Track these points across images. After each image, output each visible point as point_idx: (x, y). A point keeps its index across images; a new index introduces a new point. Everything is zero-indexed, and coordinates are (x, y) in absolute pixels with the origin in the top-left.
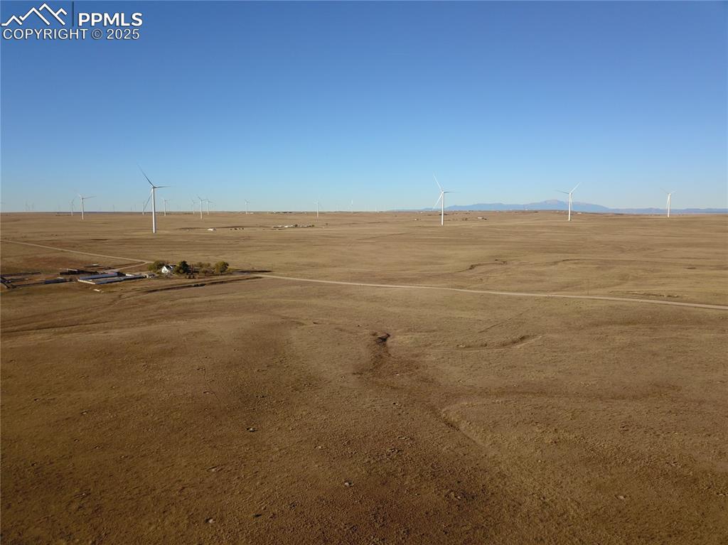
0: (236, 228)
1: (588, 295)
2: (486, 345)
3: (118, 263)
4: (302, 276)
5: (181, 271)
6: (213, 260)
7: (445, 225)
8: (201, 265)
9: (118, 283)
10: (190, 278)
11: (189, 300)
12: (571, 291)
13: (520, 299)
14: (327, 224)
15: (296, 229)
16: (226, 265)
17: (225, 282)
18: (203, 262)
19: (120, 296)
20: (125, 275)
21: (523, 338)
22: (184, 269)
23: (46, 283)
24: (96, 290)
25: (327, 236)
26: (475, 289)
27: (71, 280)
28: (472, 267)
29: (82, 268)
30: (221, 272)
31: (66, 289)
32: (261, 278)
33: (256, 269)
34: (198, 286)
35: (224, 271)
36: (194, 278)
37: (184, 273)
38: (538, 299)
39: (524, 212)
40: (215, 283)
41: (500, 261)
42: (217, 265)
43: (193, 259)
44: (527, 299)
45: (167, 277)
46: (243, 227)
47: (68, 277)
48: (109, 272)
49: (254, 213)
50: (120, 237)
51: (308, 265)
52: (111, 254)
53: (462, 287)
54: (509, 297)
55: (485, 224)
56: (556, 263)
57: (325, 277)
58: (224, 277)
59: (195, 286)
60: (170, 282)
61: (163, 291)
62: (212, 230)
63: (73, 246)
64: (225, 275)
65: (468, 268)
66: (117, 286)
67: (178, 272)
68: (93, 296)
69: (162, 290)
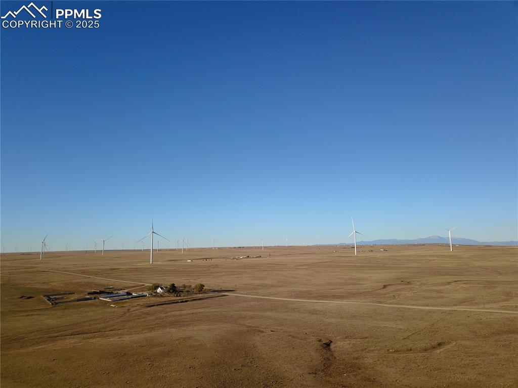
0: (206, 259)
1: (484, 308)
2: (411, 350)
3: (127, 285)
4: (257, 294)
5: (171, 291)
6: (194, 282)
7: (358, 255)
8: (185, 287)
9: (127, 300)
10: (177, 296)
11: (178, 313)
12: (468, 305)
13: (429, 311)
14: (270, 255)
15: (248, 259)
16: (202, 286)
17: (202, 299)
18: (186, 285)
19: (129, 310)
20: (132, 294)
21: (440, 344)
22: (173, 289)
23: (78, 300)
24: (112, 305)
25: (271, 264)
26: (390, 304)
27: (95, 298)
28: (385, 287)
29: (102, 289)
30: (199, 291)
31: (91, 305)
32: (225, 295)
33: (223, 289)
34: (183, 302)
35: (201, 290)
36: (180, 296)
37: (173, 292)
38: (444, 312)
39: (414, 245)
40: (195, 300)
41: (405, 282)
42: (196, 286)
43: (179, 282)
44: (434, 312)
45: (161, 296)
46: (211, 259)
47: (93, 296)
48: (121, 292)
49: (219, 248)
50: (127, 267)
51: (260, 286)
52: (122, 279)
53: (381, 302)
54: (421, 310)
55: (387, 254)
56: (449, 283)
57: (274, 295)
58: (201, 295)
59: (181, 302)
60: (163, 299)
61: (160, 306)
62: (190, 261)
63: (96, 274)
64: (201, 293)
65: (382, 287)
66: (126, 302)
67: (169, 291)
68: (109, 310)
69: (158, 305)
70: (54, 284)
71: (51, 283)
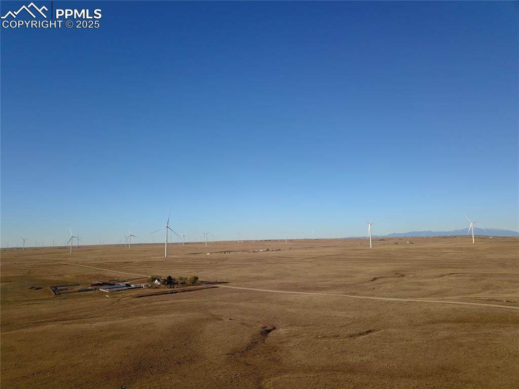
0: (225, 252)
2: (338, 336)
3: (131, 278)
4: (246, 286)
8: (181, 279)
10: (170, 288)
11: (160, 303)
12: (435, 297)
13: (388, 302)
14: (290, 248)
15: (268, 252)
16: (196, 278)
17: (192, 290)
18: (183, 277)
20: (130, 286)
21: (369, 332)
22: (170, 281)
23: (80, 291)
24: (107, 296)
26: (363, 295)
27: (95, 289)
30: (193, 283)
31: (89, 295)
32: (217, 287)
33: (218, 281)
36: (173, 288)
37: (168, 284)
38: (401, 303)
39: (445, 237)
40: (185, 291)
41: (400, 275)
42: (191, 278)
46: (230, 252)
48: (122, 284)
49: (244, 241)
50: (142, 260)
51: (255, 278)
52: (130, 272)
53: (354, 294)
54: (381, 301)
55: (409, 247)
57: (262, 287)
58: (193, 287)
59: (171, 293)
62: (209, 254)
63: (110, 266)
64: (196, 285)
65: (371, 280)
66: (122, 293)
67: (163, 283)
68: (105, 300)
69: (147, 296)
70: (68, 276)
71: (65, 276)
